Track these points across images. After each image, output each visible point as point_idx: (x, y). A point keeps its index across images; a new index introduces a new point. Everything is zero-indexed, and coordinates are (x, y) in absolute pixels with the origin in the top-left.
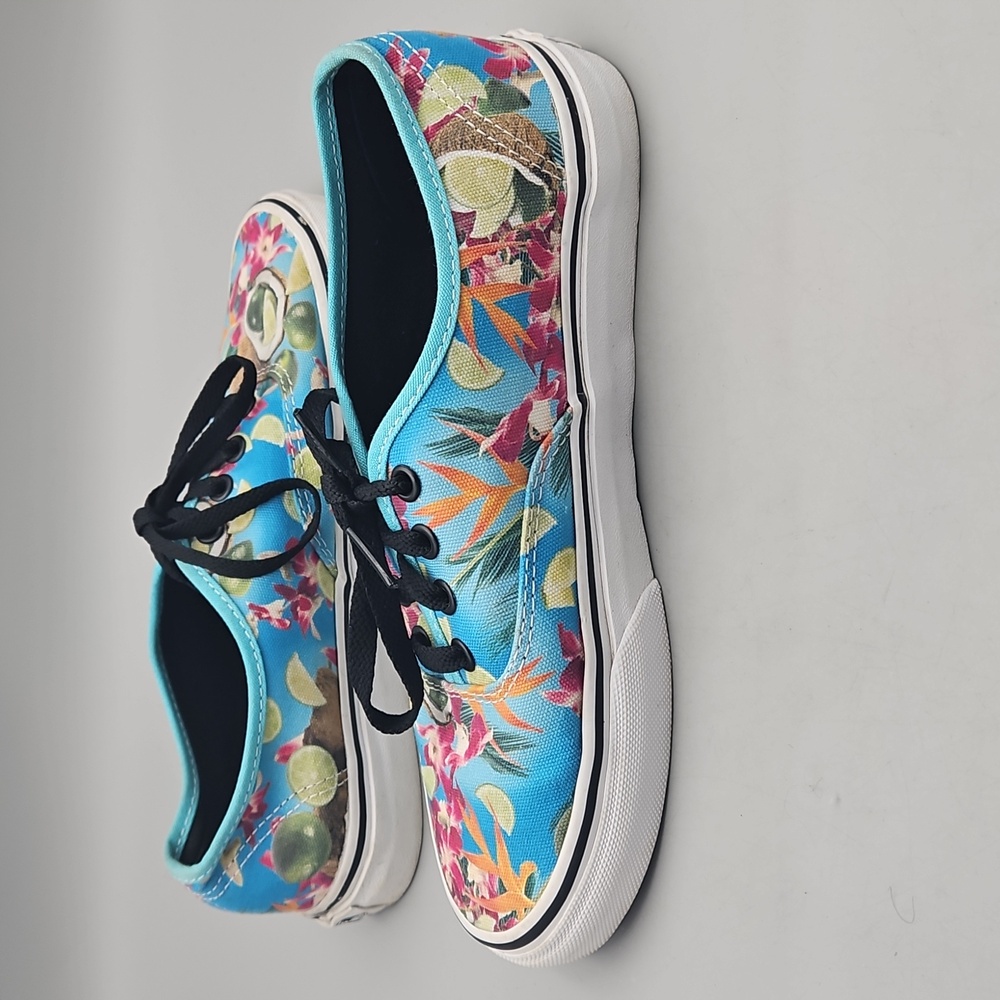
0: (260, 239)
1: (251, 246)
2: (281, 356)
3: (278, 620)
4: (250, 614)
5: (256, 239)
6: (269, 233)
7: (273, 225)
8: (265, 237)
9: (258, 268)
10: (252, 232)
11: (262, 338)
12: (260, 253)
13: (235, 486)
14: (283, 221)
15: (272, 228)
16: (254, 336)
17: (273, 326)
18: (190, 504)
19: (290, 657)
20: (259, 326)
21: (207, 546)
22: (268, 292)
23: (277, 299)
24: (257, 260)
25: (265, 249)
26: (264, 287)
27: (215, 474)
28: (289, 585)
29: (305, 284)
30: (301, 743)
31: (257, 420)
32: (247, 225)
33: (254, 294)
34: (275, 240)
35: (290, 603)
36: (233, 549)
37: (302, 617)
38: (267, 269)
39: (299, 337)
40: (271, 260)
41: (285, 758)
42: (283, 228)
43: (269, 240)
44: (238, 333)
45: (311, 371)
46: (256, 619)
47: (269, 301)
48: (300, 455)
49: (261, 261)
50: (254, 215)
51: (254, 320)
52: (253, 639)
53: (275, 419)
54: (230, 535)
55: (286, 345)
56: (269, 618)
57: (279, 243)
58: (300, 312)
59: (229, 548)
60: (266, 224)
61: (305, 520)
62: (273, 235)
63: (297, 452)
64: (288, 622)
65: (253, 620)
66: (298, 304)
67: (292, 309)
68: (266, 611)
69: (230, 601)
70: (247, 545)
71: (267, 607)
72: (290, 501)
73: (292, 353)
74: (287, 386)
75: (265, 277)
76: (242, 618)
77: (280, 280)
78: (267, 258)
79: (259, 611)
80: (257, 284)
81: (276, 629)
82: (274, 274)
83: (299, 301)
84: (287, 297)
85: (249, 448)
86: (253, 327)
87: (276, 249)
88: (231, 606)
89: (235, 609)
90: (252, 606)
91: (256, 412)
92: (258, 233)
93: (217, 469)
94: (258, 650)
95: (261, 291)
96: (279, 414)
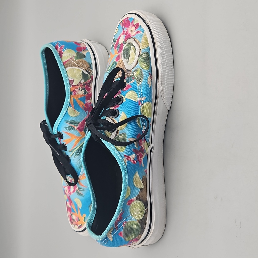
0: (130, 27)
1: (126, 29)
2: (137, 70)
3: (133, 161)
4: (125, 158)
5: (128, 27)
6: (134, 25)
7: (135, 23)
8: (132, 27)
9: (128, 37)
10: (126, 23)
11: (128, 62)
12: (129, 32)
13: (120, 114)
14: (139, 22)
15: (135, 24)
16: (125, 61)
17: (133, 59)
18: (103, 118)
19: (135, 173)
20: (127, 57)
21: (110, 133)
22: (132, 47)
23: (136, 50)
24: (128, 34)
25: (132, 31)
26: (131, 44)
27: (112, 108)
28: (137, 149)
29: (147, 46)
30: (135, 200)
31: (128, 91)
32: (124, 20)
33: (126, 46)
34: (136, 29)
35: (137, 155)
36: (119, 135)
37: (140, 160)
38: (132, 38)
39: (144, 65)
40: (134, 35)
41: (130, 204)
42: (139, 25)
43: (134, 28)
44: (118, 58)
45: (148, 77)
46: (127, 160)
47: (132, 50)
48: (143, 106)
49: (129, 35)
50: (127, 18)
51: (126, 55)
52: (126, 167)
53: (134, 92)
54: (118, 130)
55: (138, 67)
56: (131, 160)
57: (137, 30)
58: (144, 56)
59: (118, 135)
60: (132, 22)
61: (143, 128)
62: (135, 26)
63: (142, 105)
64: (136, 161)
65: (125, 160)
66: (144, 53)
67: (142, 54)
68: (130, 158)
69: (118, 153)
70: (124, 134)
71: (130, 156)
72: (139, 121)
73: (141, 70)
74: (139, 81)
75: (130, 41)
76: (122, 159)
77: (138, 43)
78: (132, 34)
79: (128, 157)
80: (128, 42)
81: (132, 164)
82: (135, 41)
83: (145, 52)
84: (140, 50)
85: (124, 101)
86: (125, 57)
87: (136, 32)
88: (119, 155)
89: (120, 156)
90: (125, 156)
91: (127, 88)
92: (129, 24)
93: (113, 106)
94: (127, 171)
95: (129, 45)
96: (136, 91)
